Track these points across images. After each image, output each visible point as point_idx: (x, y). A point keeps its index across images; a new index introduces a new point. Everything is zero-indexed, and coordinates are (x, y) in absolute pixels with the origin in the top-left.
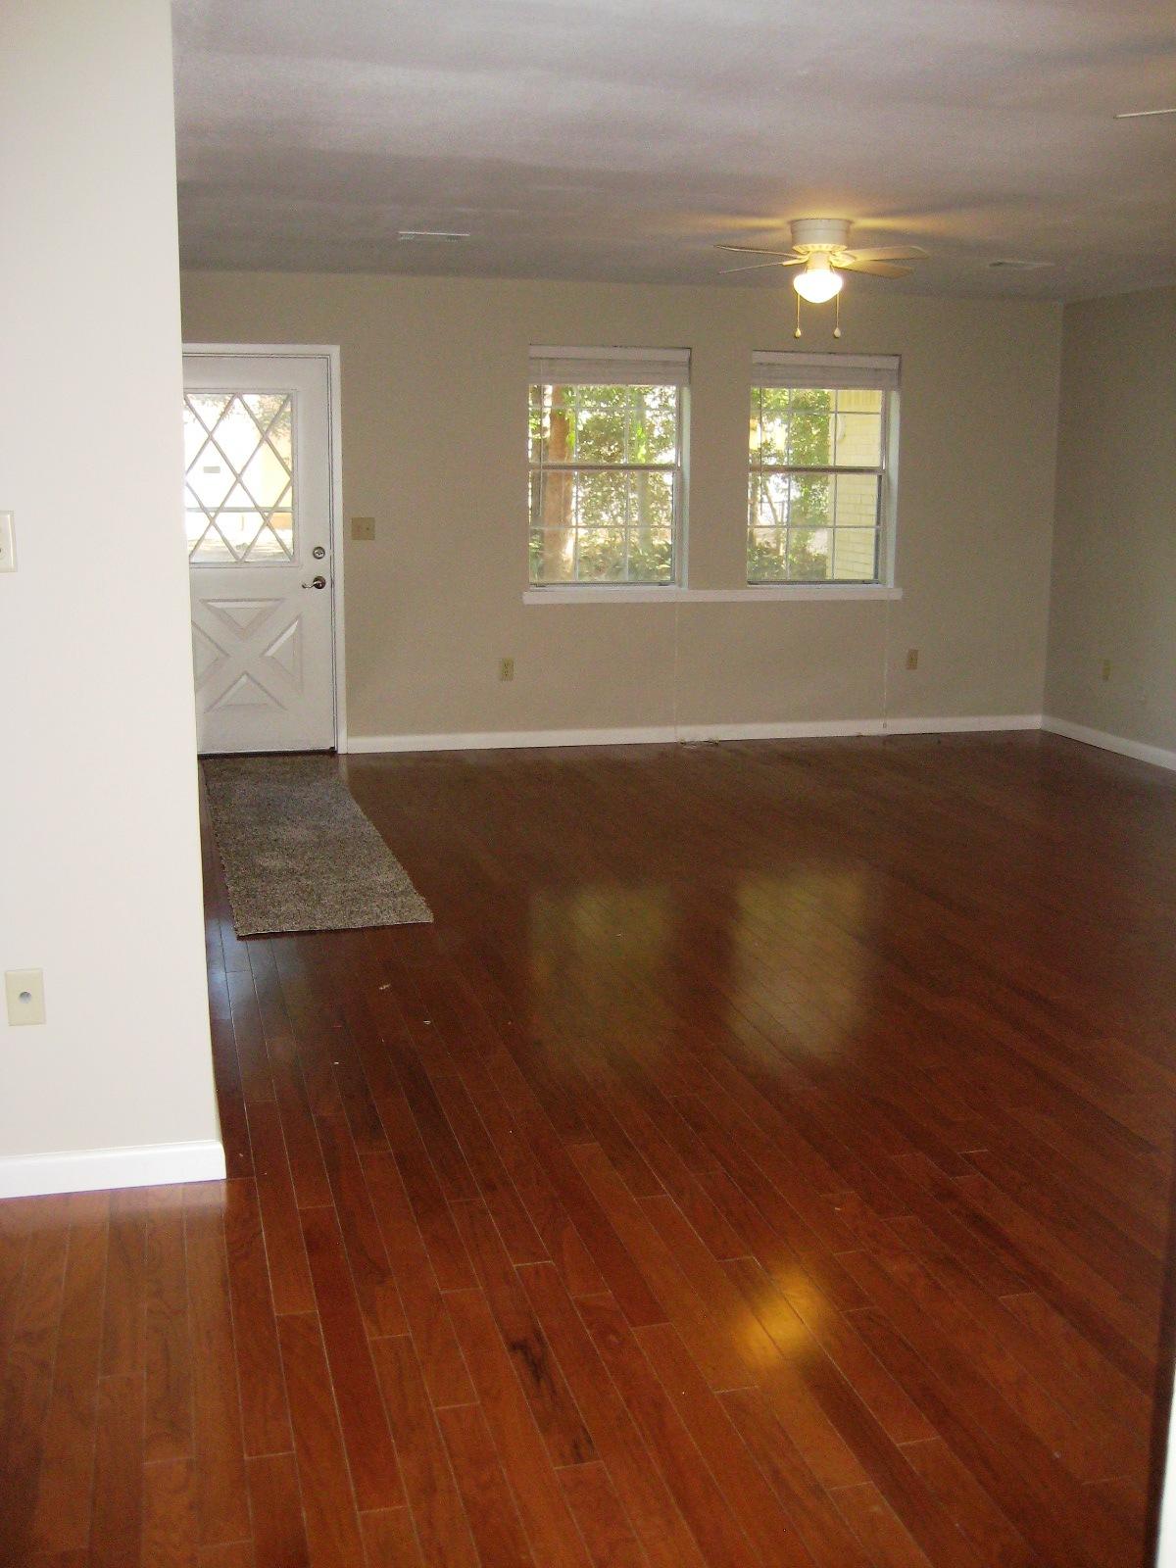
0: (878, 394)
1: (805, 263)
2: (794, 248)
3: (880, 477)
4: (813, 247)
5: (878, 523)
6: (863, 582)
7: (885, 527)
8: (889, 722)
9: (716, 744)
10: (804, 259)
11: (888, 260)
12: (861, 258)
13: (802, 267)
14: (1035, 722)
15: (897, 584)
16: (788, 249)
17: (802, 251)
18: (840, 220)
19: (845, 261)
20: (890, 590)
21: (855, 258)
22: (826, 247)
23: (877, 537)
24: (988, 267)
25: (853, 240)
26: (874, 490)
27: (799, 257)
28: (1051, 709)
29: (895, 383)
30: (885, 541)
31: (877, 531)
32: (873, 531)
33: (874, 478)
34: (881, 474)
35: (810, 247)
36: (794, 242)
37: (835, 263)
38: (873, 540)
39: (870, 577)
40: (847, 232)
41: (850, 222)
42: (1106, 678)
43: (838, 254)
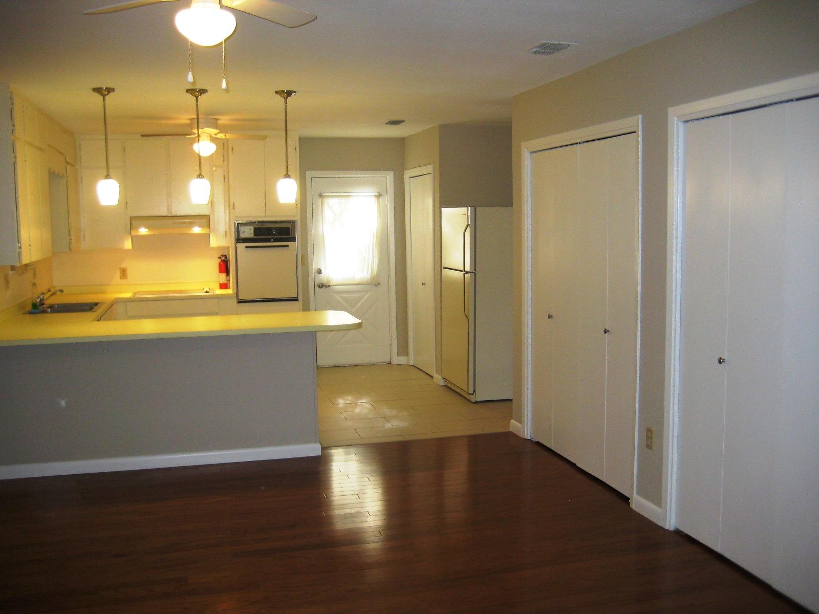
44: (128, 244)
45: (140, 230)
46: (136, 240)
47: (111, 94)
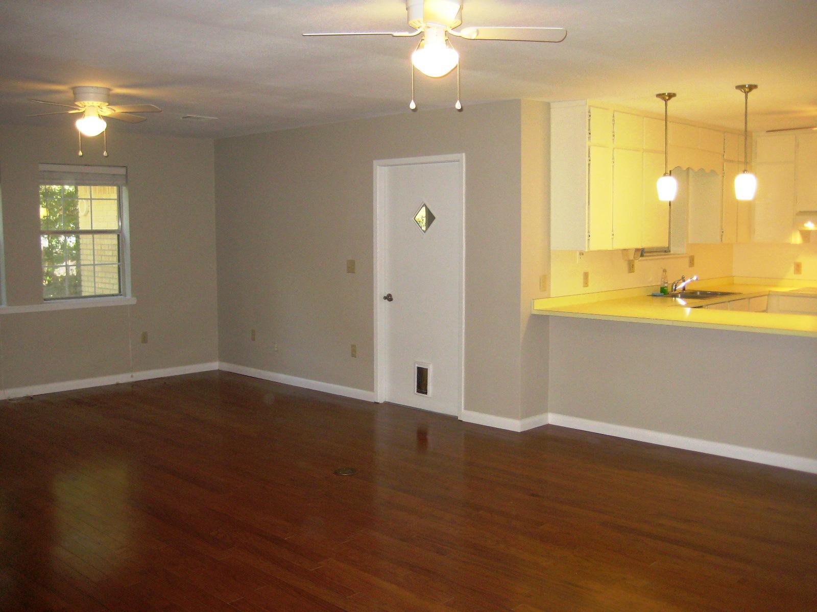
0: (115, 188)
1: (84, 111)
2: (76, 103)
3: (118, 236)
4: (88, 103)
5: (119, 261)
6: (113, 295)
7: (123, 262)
8: (134, 374)
9: (31, 398)
10: (82, 110)
11: (130, 113)
12: (118, 110)
13: (81, 115)
14: (215, 366)
15: (133, 296)
16: (72, 104)
17: (80, 105)
18: (104, 88)
19: (107, 111)
20: (129, 299)
21: (115, 111)
22: (96, 104)
23: (119, 269)
24: (181, 118)
25: (112, 100)
26: (116, 242)
27: (80, 108)
28: (223, 358)
29: (124, 182)
30: (124, 270)
31: (119, 266)
32: (117, 266)
33: (115, 236)
34: (119, 233)
35: (86, 103)
36: (75, 100)
37: (102, 114)
38: (116, 270)
39: (117, 292)
40: (109, 95)
41: (109, 90)
42: (253, 339)
43: (103, 108)
44: (797, 239)
45: (806, 225)
46: (806, 235)
47: (673, 99)
